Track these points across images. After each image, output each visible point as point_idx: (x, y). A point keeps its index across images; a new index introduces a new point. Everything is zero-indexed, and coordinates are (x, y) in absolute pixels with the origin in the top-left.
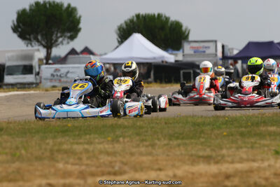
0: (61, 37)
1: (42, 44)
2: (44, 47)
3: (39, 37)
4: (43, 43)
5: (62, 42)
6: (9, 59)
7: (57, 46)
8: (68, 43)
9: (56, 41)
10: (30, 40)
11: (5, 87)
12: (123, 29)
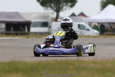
0: (65, 5)
1: (53, 9)
2: (55, 11)
3: (52, 5)
4: (55, 9)
5: (66, 9)
6: (34, 18)
7: (63, 11)
8: (69, 9)
9: (62, 8)
10: (46, 6)
11: (31, 34)
12: (104, 2)
